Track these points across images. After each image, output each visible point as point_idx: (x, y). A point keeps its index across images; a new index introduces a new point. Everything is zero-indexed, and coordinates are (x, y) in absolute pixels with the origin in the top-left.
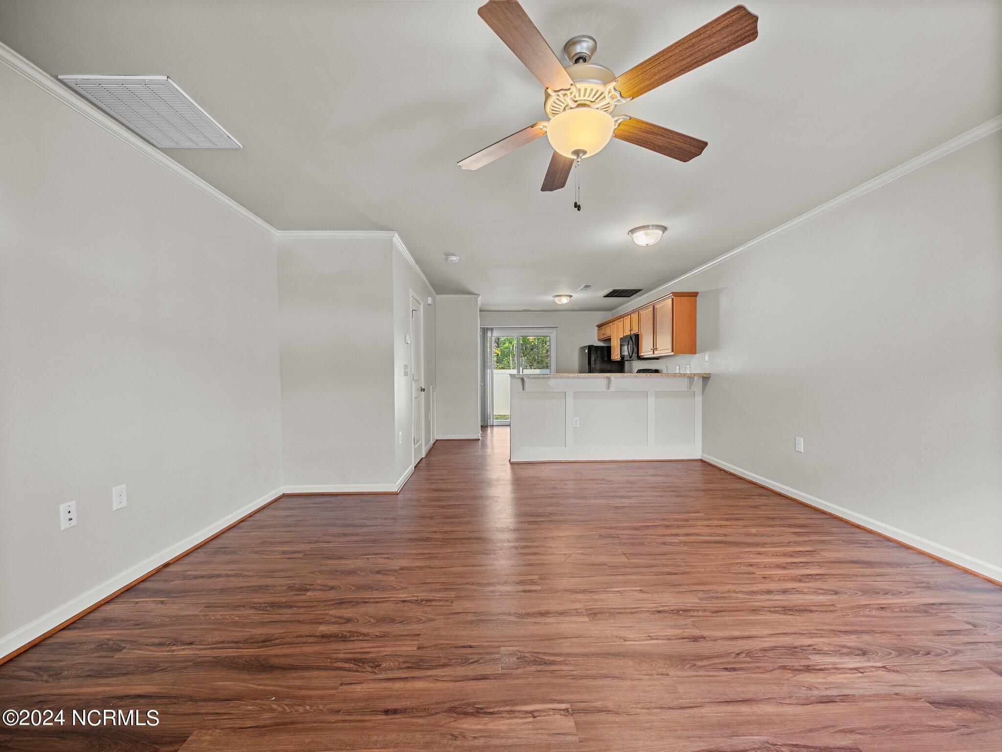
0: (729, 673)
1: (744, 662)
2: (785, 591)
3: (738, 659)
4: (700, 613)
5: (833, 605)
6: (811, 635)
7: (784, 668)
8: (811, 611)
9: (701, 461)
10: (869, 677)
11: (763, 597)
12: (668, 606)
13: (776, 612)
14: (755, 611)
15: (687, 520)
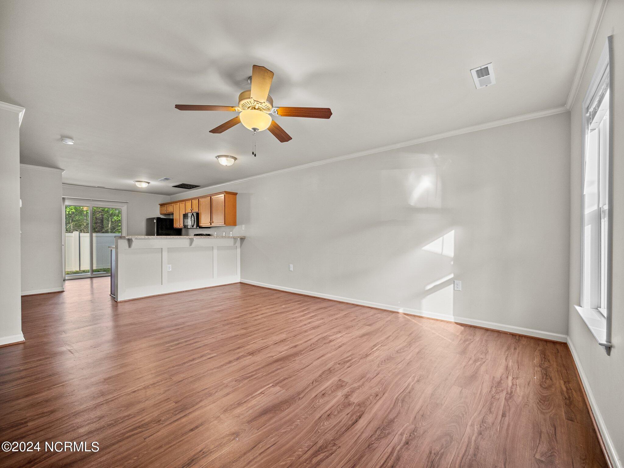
0: (312, 352)
1: (314, 347)
2: (309, 323)
3: (312, 347)
4: (290, 339)
5: (324, 322)
6: (325, 332)
7: (325, 344)
8: (320, 326)
9: (241, 283)
10: (345, 337)
11: (305, 327)
12: (277, 341)
13: (312, 330)
14: (306, 331)
15: (257, 309)
